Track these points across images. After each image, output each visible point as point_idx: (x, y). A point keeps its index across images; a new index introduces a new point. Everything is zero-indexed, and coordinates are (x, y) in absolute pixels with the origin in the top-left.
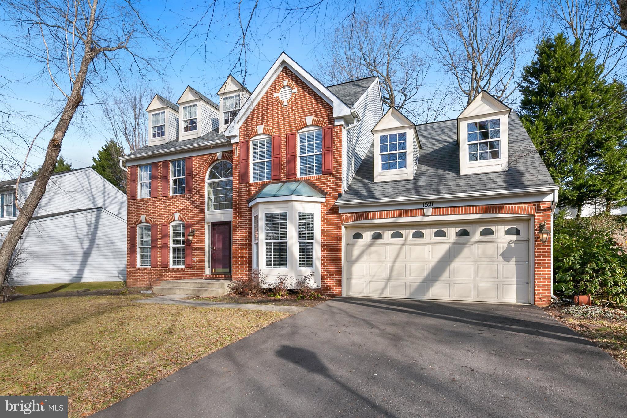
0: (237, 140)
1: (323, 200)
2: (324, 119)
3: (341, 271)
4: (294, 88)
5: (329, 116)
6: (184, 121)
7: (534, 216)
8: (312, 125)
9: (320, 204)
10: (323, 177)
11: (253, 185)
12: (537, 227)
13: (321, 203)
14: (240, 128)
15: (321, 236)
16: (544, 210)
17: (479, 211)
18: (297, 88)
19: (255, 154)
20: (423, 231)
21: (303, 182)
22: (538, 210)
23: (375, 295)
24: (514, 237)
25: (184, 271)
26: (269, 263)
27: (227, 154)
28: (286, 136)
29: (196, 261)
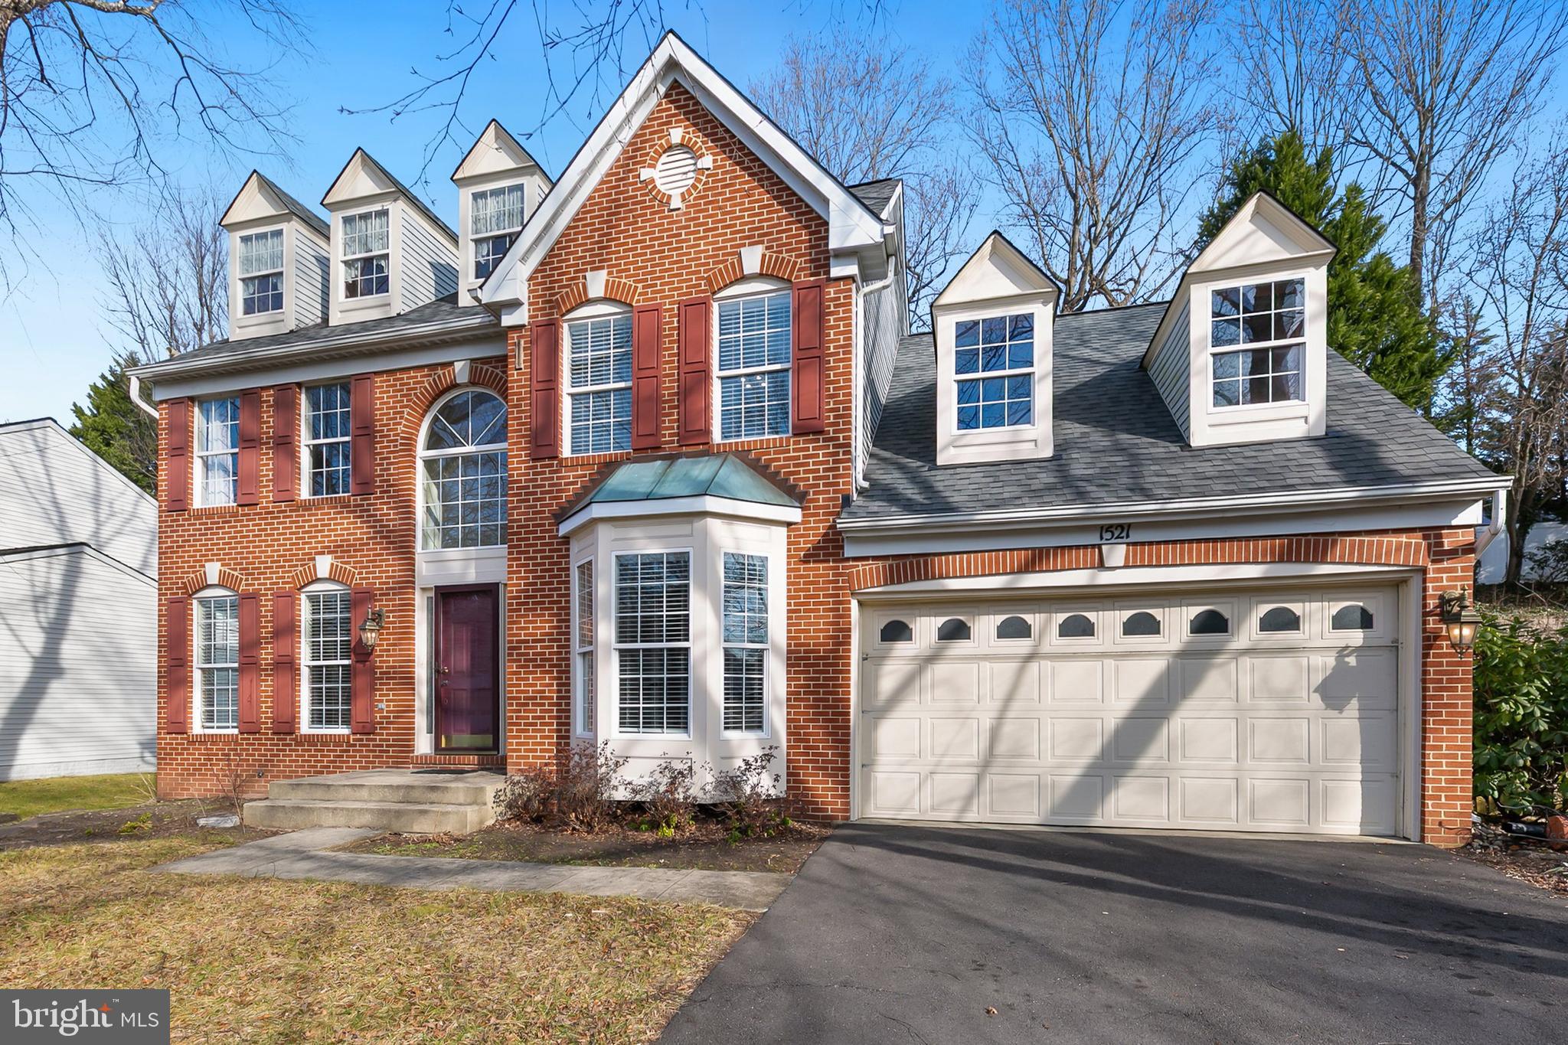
0: (520, 317)
1: (795, 515)
2: (797, 256)
3: (848, 741)
4: (702, 155)
5: (811, 247)
6: (345, 262)
7: (1424, 570)
8: (761, 276)
9: (783, 531)
10: (795, 443)
11: (574, 464)
12: (1432, 603)
13: (789, 524)
14: (530, 279)
15: (789, 631)
16: (1453, 553)
17: (1264, 555)
18: (714, 154)
19: (577, 368)
20: (1091, 616)
21: (731, 457)
22: (1436, 553)
23: (946, 816)
24: (1356, 637)
25: (349, 744)
26: (629, 719)
27: (485, 367)
28: (679, 308)
29: (387, 712)
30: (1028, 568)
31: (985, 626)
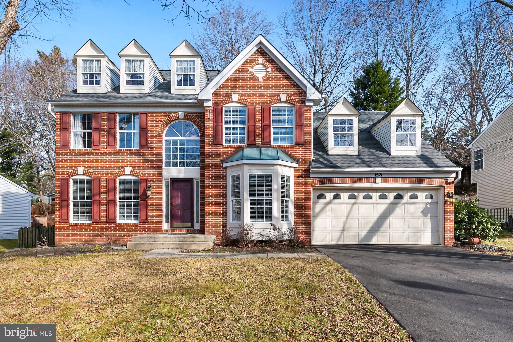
0: (210, 104)
1: (296, 165)
2: (296, 99)
3: (311, 224)
4: (268, 68)
5: (300, 97)
6: (126, 74)
7: (444, 187)
8: (285, 102)
9: (292, 169)
10: (296, 147)
11: (227, 147)
12: (446, 194)
13: (294, 168)
14: (213, 93)
15: (294, 196)
16: (450, 183)
18: (272, 68)
19: (227, 120)
21: (278, 149)
22: (447, 183)
23: (333, 243)
24: (429, 200)
25: (137, 226)
26: (253, 218)
27: (189, 115)
28: (261, 108)
29: (153, 216)
30: (356, 182)
31: (345, 196)
